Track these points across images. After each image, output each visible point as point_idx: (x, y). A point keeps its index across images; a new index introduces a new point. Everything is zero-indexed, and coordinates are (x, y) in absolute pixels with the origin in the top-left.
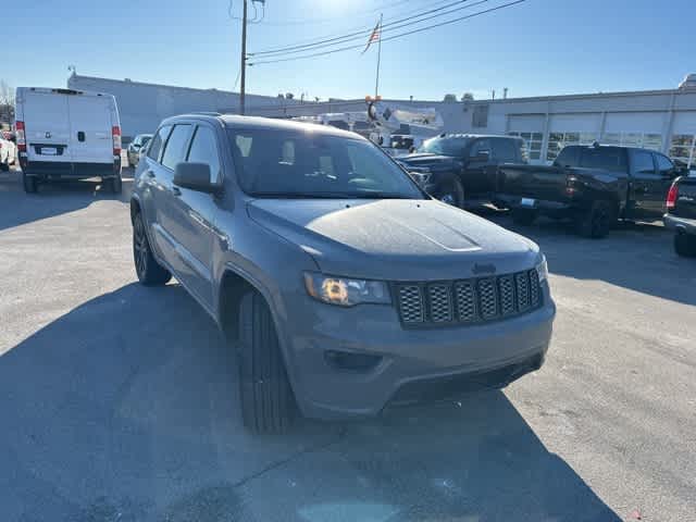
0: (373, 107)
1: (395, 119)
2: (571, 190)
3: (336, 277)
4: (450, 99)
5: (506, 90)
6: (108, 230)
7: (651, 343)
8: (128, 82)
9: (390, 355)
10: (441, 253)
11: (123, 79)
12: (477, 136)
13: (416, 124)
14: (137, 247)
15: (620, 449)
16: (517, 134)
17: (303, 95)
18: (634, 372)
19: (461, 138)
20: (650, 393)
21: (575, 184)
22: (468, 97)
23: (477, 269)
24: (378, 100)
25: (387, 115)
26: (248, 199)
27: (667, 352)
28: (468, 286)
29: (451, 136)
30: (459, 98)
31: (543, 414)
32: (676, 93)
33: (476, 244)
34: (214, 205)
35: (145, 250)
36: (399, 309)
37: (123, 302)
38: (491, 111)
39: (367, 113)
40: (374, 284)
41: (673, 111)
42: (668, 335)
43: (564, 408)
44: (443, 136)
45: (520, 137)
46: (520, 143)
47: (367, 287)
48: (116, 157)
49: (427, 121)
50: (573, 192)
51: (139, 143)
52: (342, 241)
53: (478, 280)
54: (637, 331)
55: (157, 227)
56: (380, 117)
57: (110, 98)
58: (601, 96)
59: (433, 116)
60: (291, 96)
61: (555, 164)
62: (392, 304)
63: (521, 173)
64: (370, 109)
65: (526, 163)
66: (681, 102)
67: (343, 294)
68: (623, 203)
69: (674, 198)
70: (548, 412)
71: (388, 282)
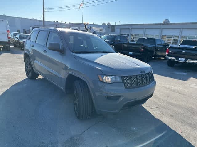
0: (86, 26)
1: (92, 29)
2: (142, 50)
3: (107, 75)
4: (104, 24)
5: (119, 22)
6: (10, 62)
7: (169, 89)
8: (4, 16)
9: (123, 96)
10: (131, 68)
11: (3, 15)
12: (116, 35)
13: (98, 31)
14: (26, 68)
15: (172, 116)
16: (126, 34)
17: (61, 22)
18: (168, 96)
19: (112, 36)
20: (174, 101)
21: (143, 48)
22: (109, 23)
23: (141, 72)
24: (88, 24)
25: (91, 28)
26: (74, 54)
27: (174, 91)
28: (139, 76)
29: (109, 35)
30: (106, 24)
31: (151, 108)
32: (163, 24)
33: (139, 65)
34: (60, 55)
35: (30, 68)
36: (124, 83)
37: (25, 84)
38: (116, 28)
39: (84, 27)
40: (117, 77)
41: (162, 29)
42: (173, 87)
43: (156, 107)
44: (107, 35)
45: (127, 35)
46: (127, 37)
47: (115, 78)
48: (9, 40)
49: (101, 30)
50: (143, 51)
51: (13, 35)
52: (107, 65)
53: (142, 75)
54: (165, 86)
55: (35, 61)
56: (88, 29)
57: (6, 21)
58: (143, 24)
59: (103, 29)
60: (57, 22)
61: (137, 43)
62: (122, 82)
63: (128, 45)
64: (85, 27)
65: (129, 42)
66: (164, 27)
67: (110, 80)
68: (154, 53)
69: (168, 52)
70: (153, 108)
71: (121, 76)
